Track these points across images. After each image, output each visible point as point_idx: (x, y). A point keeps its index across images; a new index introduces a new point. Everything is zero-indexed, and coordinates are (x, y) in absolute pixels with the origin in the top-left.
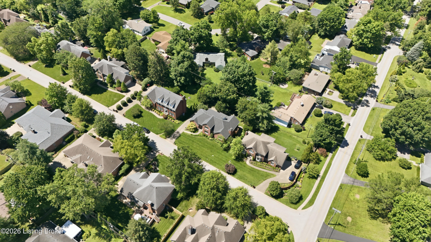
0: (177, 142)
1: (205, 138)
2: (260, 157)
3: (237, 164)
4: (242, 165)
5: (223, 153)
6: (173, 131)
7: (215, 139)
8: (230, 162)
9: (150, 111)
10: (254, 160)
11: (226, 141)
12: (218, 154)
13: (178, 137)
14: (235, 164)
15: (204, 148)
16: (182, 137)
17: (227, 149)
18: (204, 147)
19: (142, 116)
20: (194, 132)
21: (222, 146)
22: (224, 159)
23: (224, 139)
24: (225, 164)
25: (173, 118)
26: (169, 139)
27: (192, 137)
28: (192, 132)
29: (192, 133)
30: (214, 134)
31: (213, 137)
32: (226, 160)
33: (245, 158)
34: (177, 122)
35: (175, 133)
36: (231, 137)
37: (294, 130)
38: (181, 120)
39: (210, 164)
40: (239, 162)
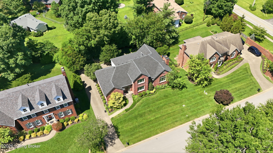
2: (222, 59)
13: (117, 132)
25: (72, 117)
34: (83, 116)
37: (185, 24)
38: (85, 110)
39: (199, 117)
40: (212, 84)
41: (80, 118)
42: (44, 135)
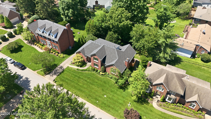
0: (59, 79)
1: (94, 72)
2: (173, 96)
3: (140, 107)
4: (147, 108)
5: (118, 93)
6: (55, 66)
7: (107, 73)
8: (129, 106)
9: (33, 46)
10: (164, 100)
11: (121, 76)
12: (112, 94)
13: (61, 73)
14: (136, 107)
15: (93, 86)
16: (65, 72)
17: (124, 87)
18: (92, 84)
19: (21, 51)
20: (81, 66)
21: (116, 83)
22: (120, 101)
23: (119, 73)
24: (124, 109)
25: (57, 51)
26: (48, 76)
27: (78, 73)
28: (78, 66)
29: (79, 68)
30: (105, 68)
31: (105, 71)
32: (124, 101)
33: (151, 99)
34: (62, 55)
35: (58, 68)
36: (127, 70)
37: (200, 60)
38: (67, 54)
39: (102, 110)
40: (143, 105)
41: (59, 55)
42: (42, 49)
